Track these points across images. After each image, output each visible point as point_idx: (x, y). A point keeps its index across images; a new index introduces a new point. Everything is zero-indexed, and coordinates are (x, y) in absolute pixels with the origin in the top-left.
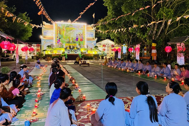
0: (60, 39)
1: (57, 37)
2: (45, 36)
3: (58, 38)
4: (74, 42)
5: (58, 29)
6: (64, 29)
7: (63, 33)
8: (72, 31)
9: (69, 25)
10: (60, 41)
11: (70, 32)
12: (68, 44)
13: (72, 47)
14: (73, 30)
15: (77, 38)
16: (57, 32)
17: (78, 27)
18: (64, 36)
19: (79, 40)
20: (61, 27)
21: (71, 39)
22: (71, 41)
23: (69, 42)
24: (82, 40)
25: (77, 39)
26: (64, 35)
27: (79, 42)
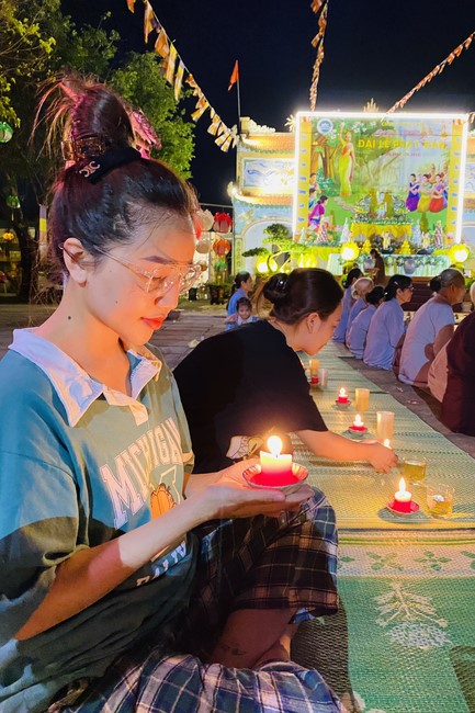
0: (323, 198)
1: (312, 191)
2: (248, 189)
3: (315, 198)
4: (397, 217)
5: (317, 149)
6: (345, 150)
7: (344, 167)
8: (385, 159)
9: (373, 124)
10: (322, 211)
11: (380, 164)
12: (365, 226)
13: (386, 244)
14: (396, 151)
15: (411, 195)
16: (313, 162)
17: (423, 135)
18: (347, 185)
19: (423, 204)
20: (332, 135)
21: (380, 198)
22: (381, 211)
23: (371, 216)
24: (438, 205)
25: (413, 201)
26: (348, 177)
27: (424, 215)
